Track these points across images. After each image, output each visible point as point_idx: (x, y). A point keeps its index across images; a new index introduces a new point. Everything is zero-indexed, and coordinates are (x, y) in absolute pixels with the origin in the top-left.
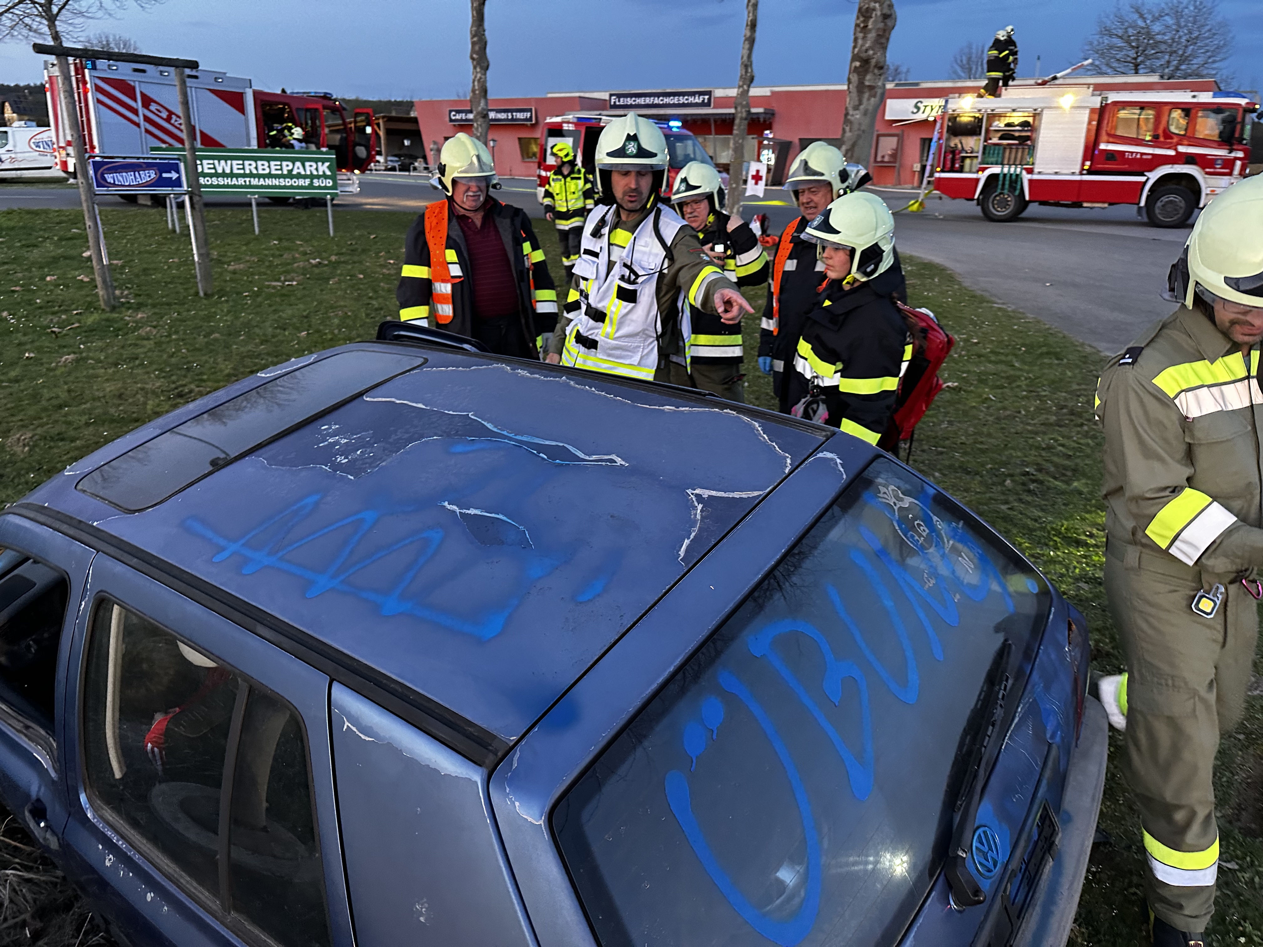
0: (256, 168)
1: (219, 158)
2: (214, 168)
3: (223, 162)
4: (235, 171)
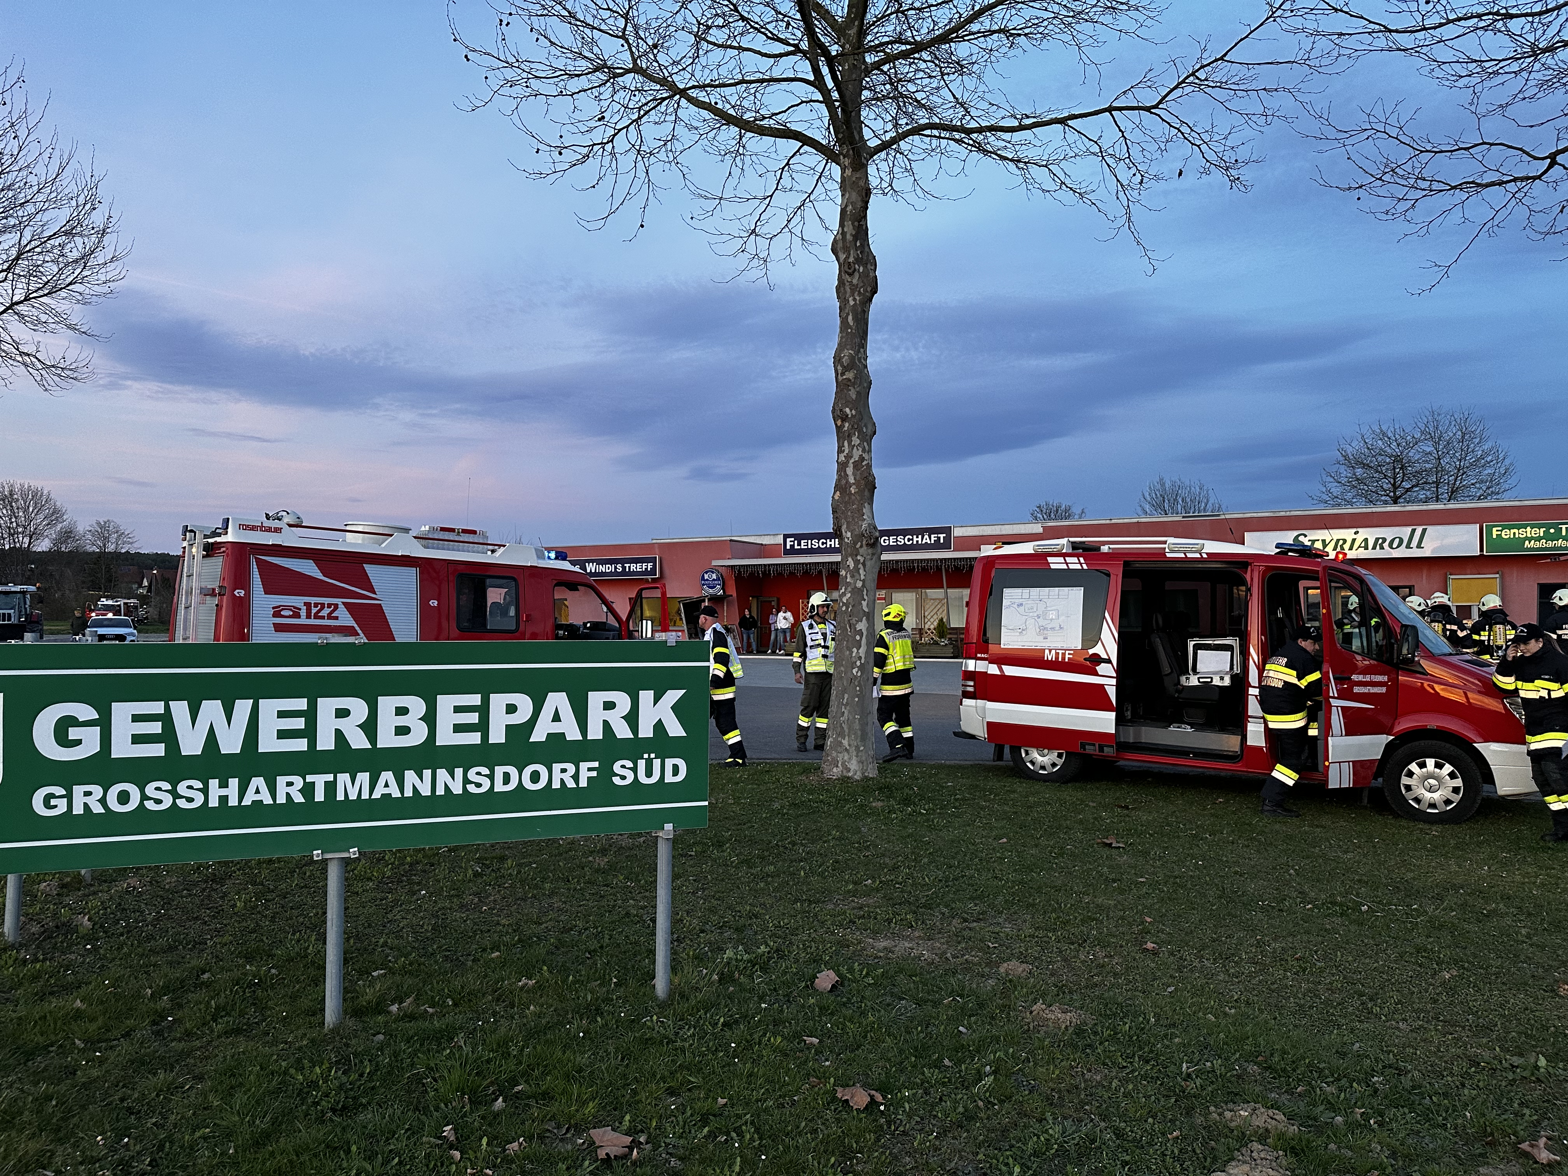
0: (370, 727)
1: (197, 692)
2: (169, 736)
3: (212, 709)
4: (268, 743)
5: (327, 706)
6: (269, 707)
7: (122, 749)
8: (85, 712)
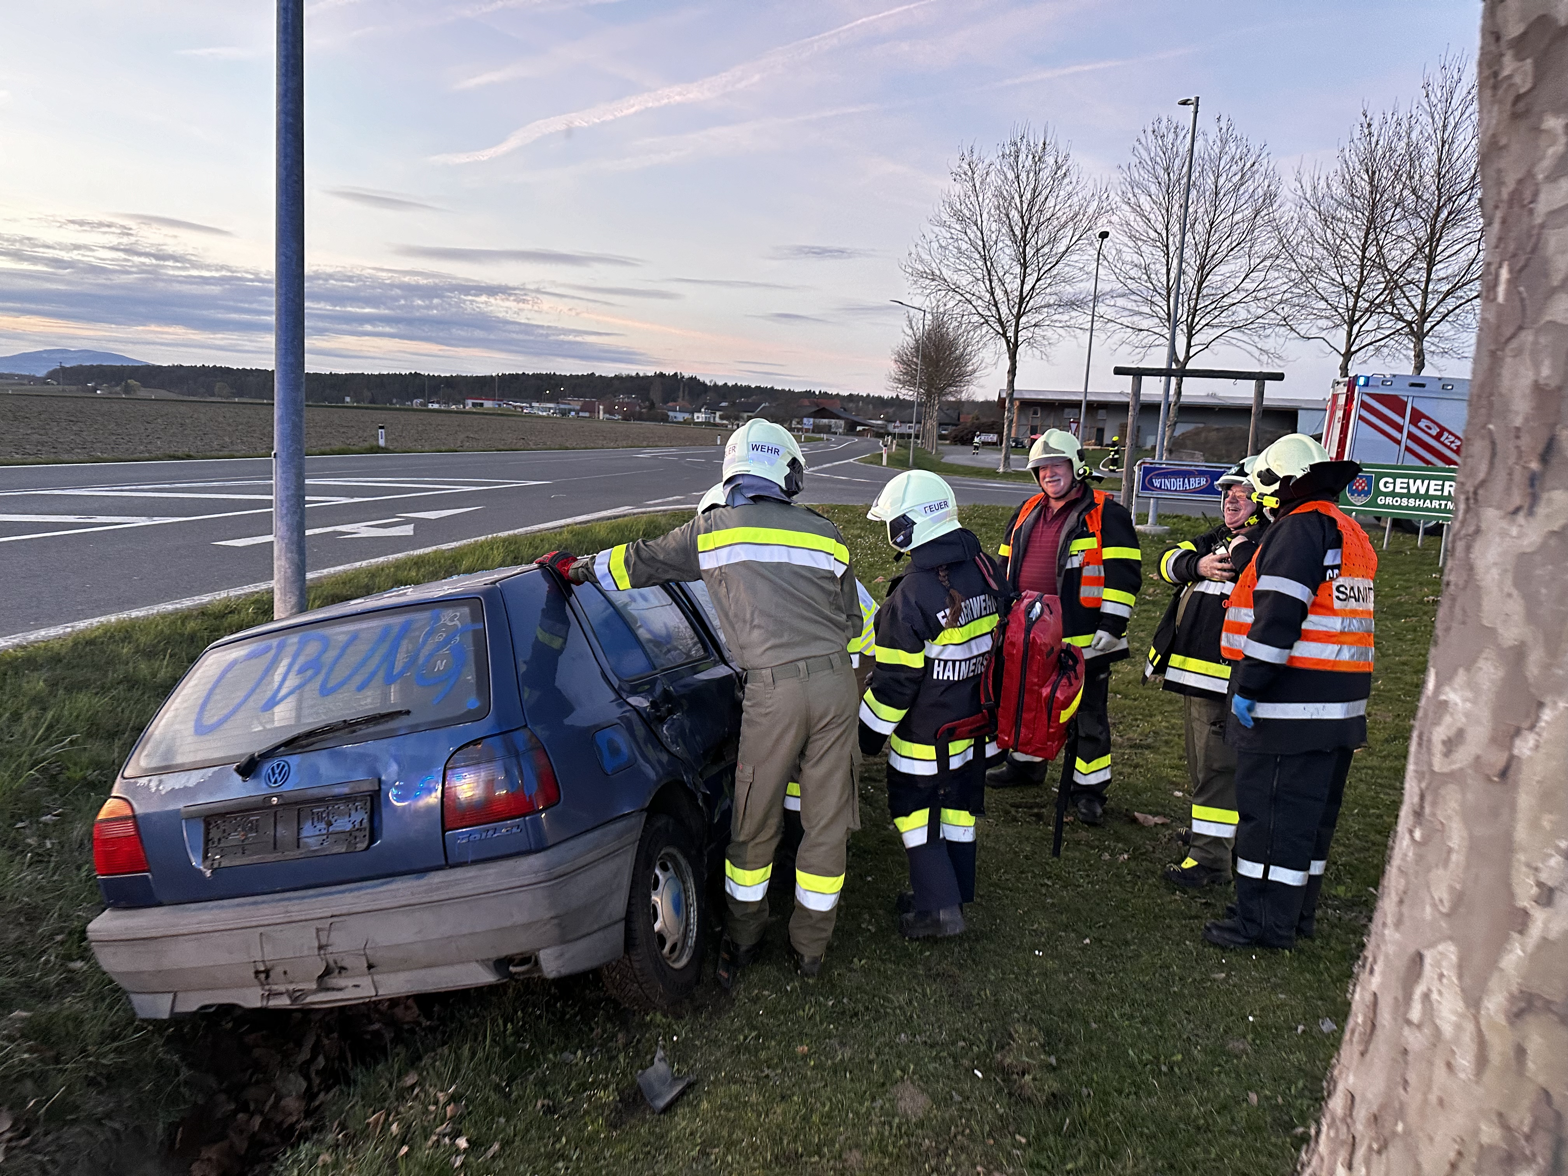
1: (1415, 478)
2: (1408, 488)
3: (1419, 482)
4: (1431, 492)
5: (1447, 484)
6: (1433, 483)
7: (1397, 490)
8: (1391, 480)
